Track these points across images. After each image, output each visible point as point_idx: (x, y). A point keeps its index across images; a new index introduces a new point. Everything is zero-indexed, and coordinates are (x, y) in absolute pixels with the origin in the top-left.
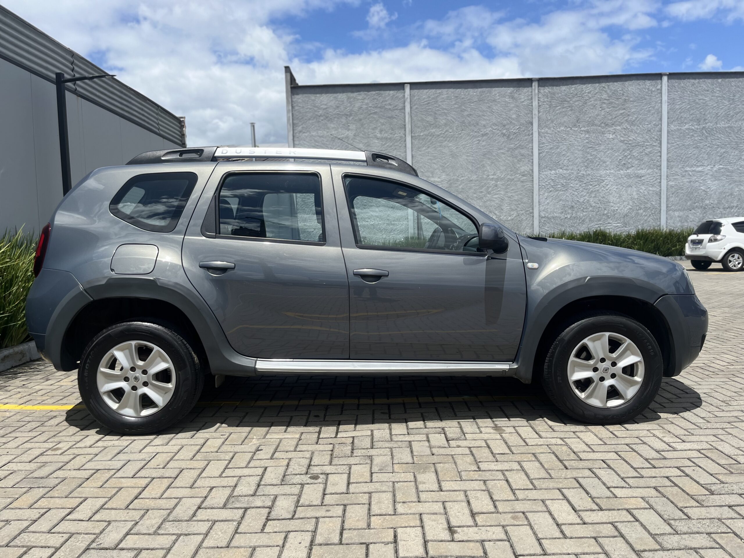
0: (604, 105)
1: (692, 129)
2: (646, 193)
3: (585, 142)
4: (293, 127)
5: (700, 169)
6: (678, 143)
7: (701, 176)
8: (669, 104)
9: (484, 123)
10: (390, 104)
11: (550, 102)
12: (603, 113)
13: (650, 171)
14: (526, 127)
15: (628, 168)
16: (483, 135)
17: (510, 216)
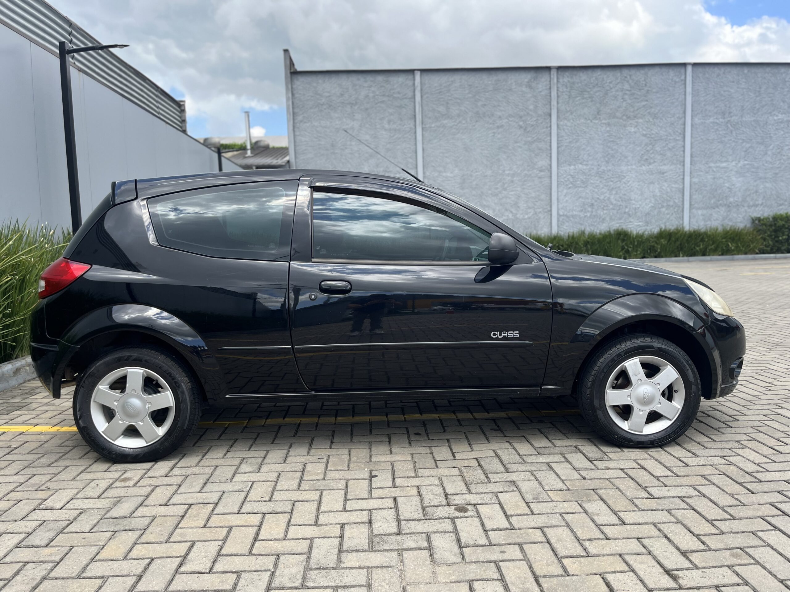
0: (626, 97)
1: (716, 123)
2: (669, 190)
3: (606, 135)
4: (293, 116)
5: (724, 165)
6: (702, 137)
7: (725, 172)
8: (693, 96)
9: (499, 114)
10: (399, 93)
11: (570, 92)
12: (624, 104)
13: (673, 167)
14: (545, 119)
15: (650, 164)
16: (498, 127)
17: (527, 214)
